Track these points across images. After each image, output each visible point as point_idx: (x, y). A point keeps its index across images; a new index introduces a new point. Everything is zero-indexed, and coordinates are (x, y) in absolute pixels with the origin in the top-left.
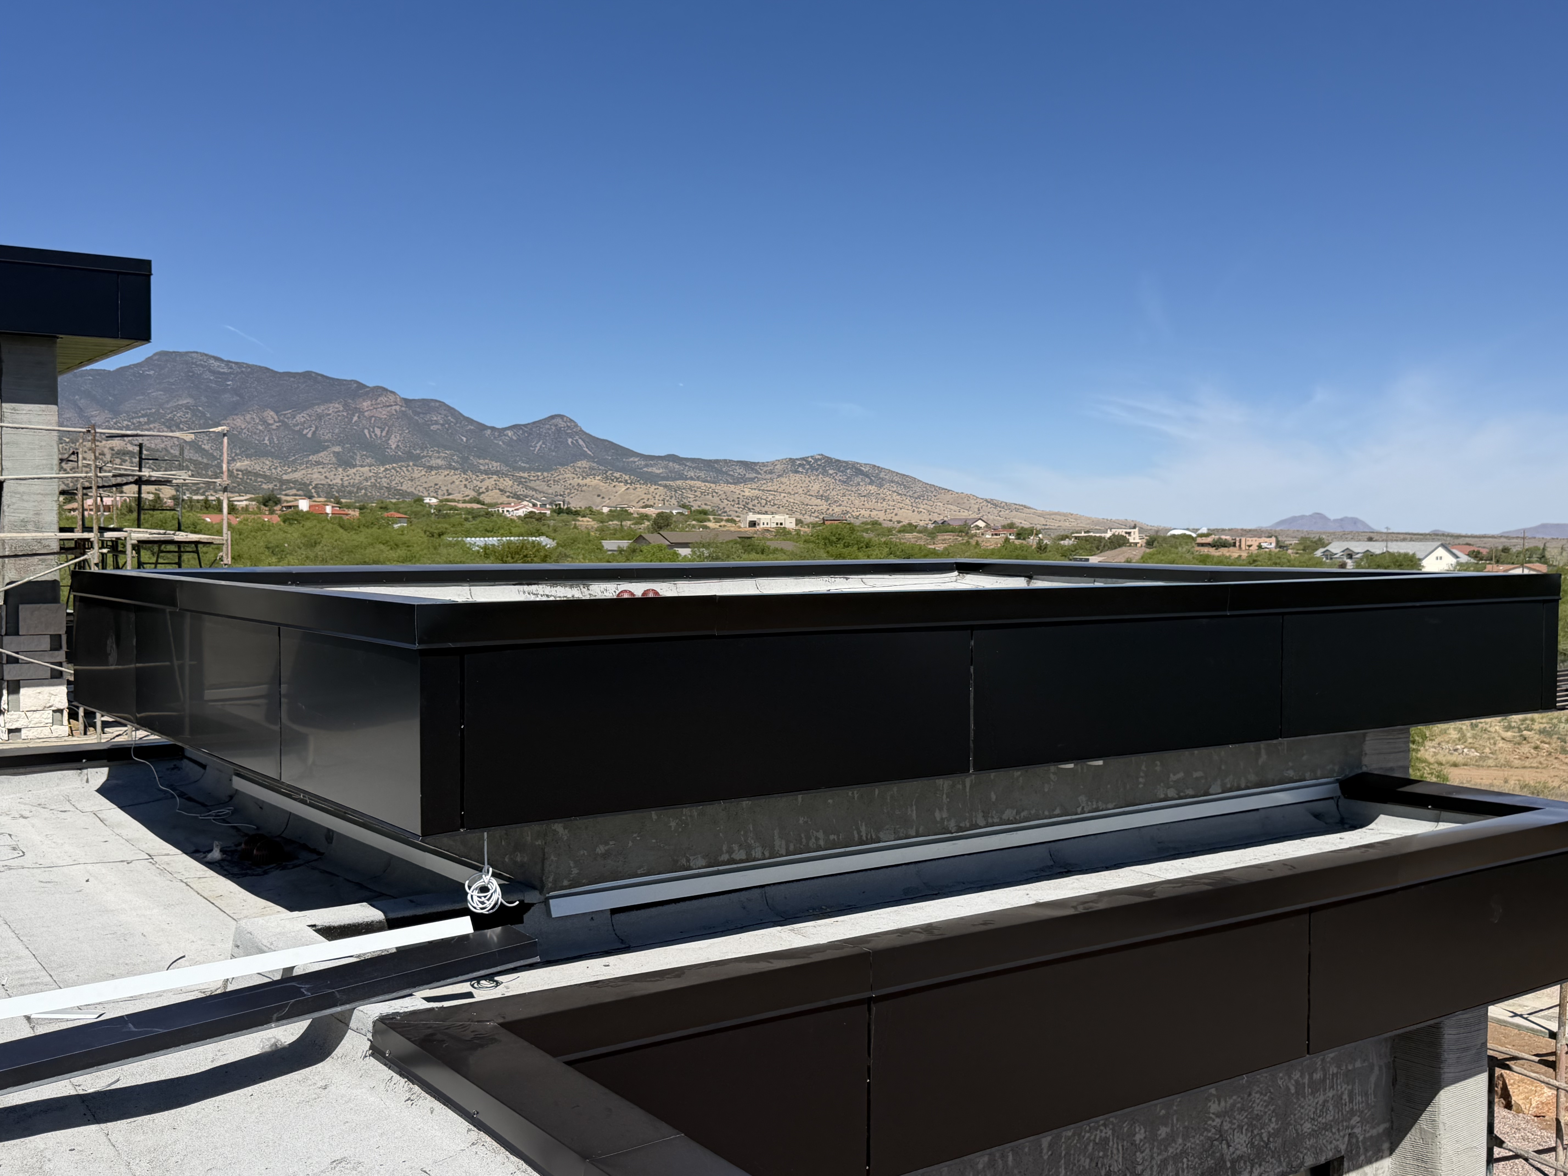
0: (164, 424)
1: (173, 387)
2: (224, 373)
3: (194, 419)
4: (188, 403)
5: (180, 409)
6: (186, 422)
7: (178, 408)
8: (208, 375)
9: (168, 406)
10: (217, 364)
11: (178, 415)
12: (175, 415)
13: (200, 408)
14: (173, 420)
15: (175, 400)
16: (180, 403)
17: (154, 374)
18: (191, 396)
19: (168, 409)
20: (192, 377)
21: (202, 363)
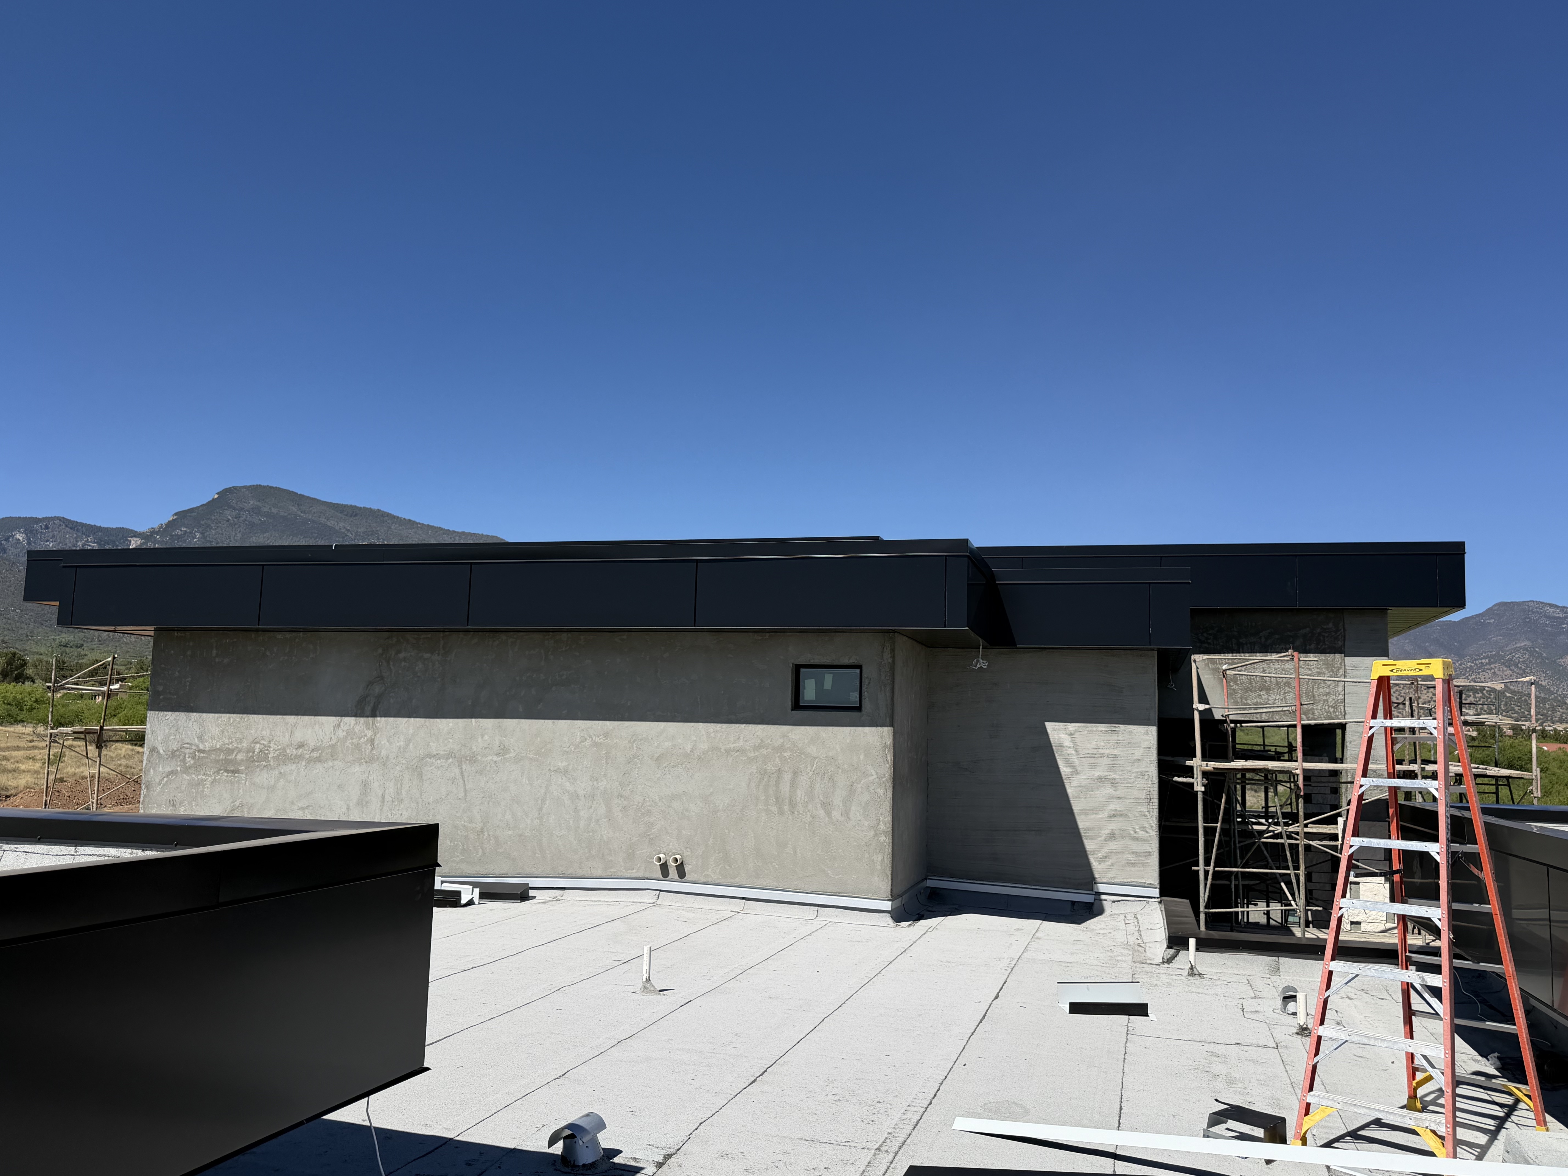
0: (1503, 664)
1: (1512, 632)
2: (1559, 618)
3: (1531, 659)
4: (1526, 645)
5: (1518, 651)
6: (1524, 662)
7: (1517, 650)
8: (1543, 620)
9: (1508, 649)
10: (1552, 610)
11: (1517, 656)
12: (1513, 656)
13: (1537, 649)
14: (1512, 660)
15: (1514, 643)
16: (1518, 645)
17: (1494, 622)
18: (1529, 640)
19: (1508, 651)
20: (1528, 622)
21: (1538, 610)
